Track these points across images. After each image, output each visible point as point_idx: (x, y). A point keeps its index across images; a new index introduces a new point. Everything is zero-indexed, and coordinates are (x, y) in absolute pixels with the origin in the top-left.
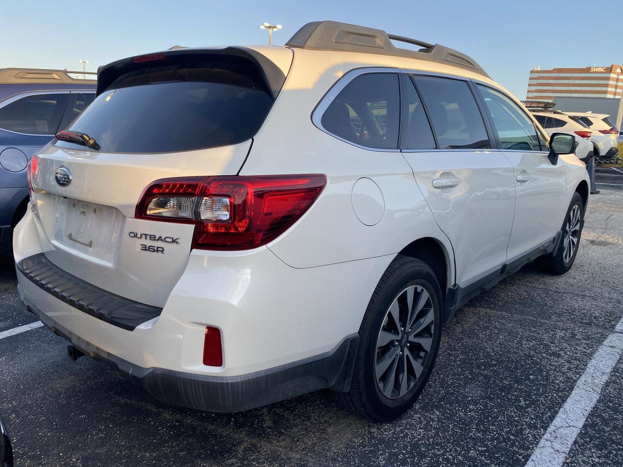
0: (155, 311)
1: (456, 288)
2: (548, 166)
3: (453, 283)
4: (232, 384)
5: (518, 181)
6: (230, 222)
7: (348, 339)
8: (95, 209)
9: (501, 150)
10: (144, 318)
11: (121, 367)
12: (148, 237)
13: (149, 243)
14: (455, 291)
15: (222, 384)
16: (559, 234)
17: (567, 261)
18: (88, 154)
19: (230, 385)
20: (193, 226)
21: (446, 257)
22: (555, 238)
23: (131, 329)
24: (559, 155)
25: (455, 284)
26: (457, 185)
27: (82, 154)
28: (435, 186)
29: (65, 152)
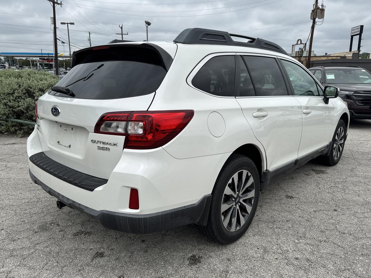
0: (104, 181)
1: (267, 172)
2: (323, 104)
3: (265, 169)
4: (144, 218)
5: (304, 113)
6: (144, 134)
7: (206, 197)
8: (72, 128)
9: (294, 96)
10: (98, 185)
11: (86, 211)
12: (101, 143)
13: (102, 145)
14: (266, 173)
15: (139, 219)
16: (330, 143)
17: (336, 158)
18: (69, 99)
19: (143, 219)
20: (124, 137)
21: (261, 155)
22: (328, 145)
23: (92, 190)
24: (330, 99)
25: (267, 170)
26: (267, 116)
27: (65, 99)
28: (254, 116)
29: (56, 97)
